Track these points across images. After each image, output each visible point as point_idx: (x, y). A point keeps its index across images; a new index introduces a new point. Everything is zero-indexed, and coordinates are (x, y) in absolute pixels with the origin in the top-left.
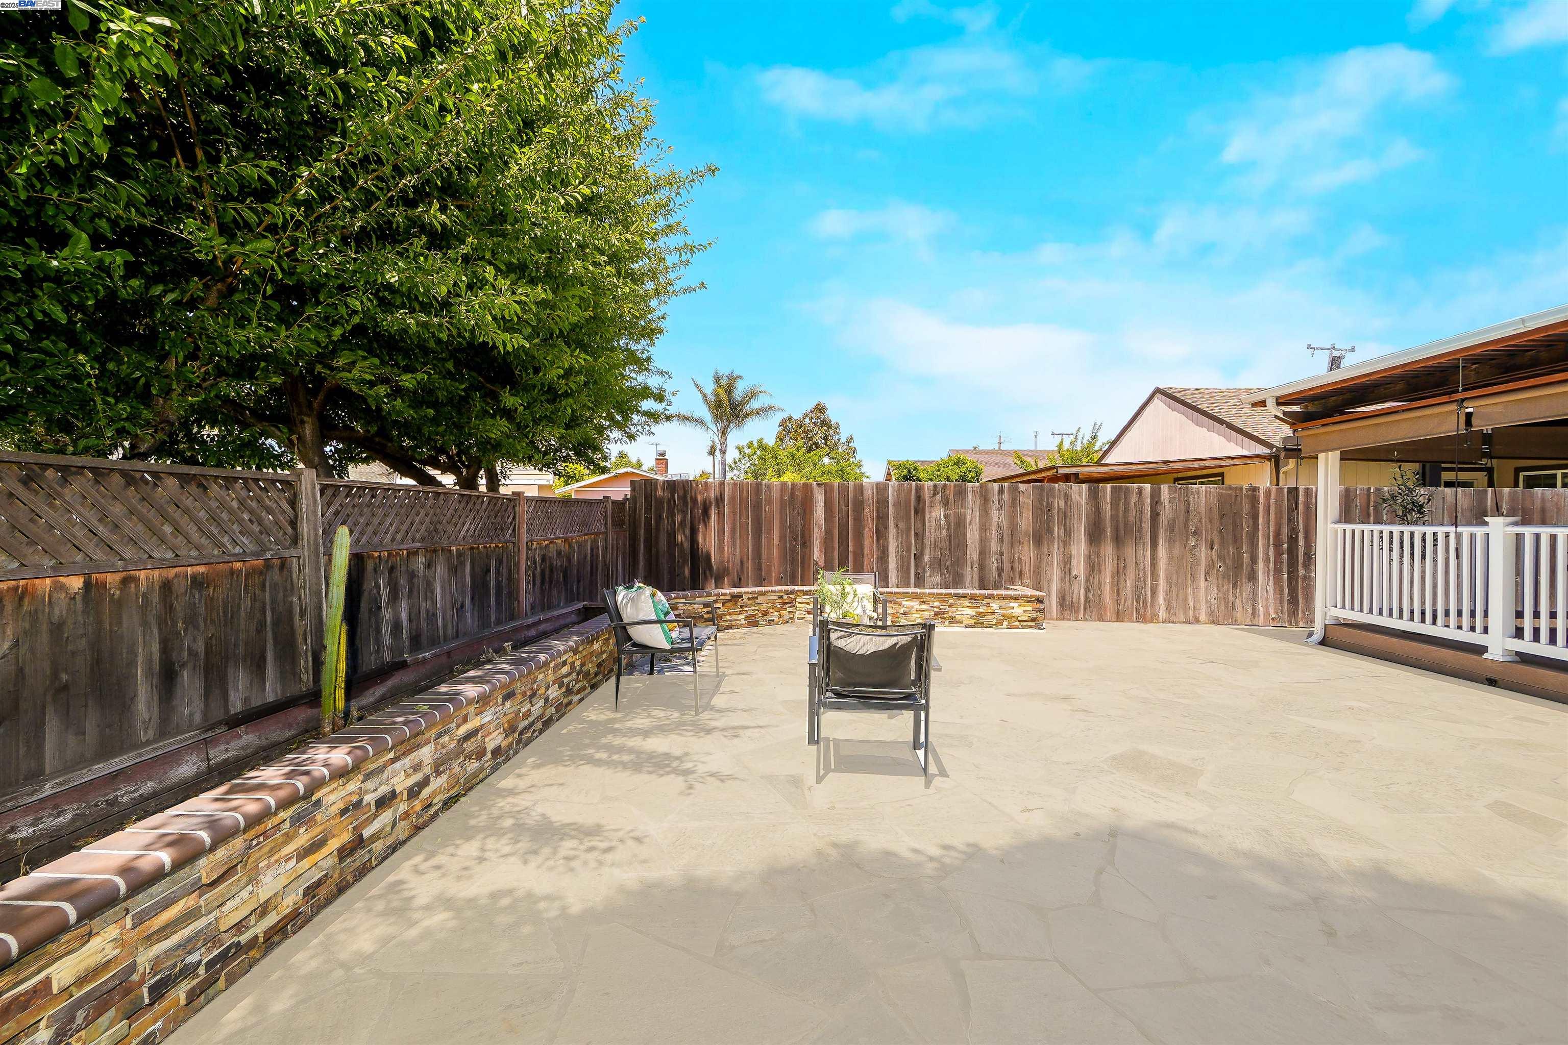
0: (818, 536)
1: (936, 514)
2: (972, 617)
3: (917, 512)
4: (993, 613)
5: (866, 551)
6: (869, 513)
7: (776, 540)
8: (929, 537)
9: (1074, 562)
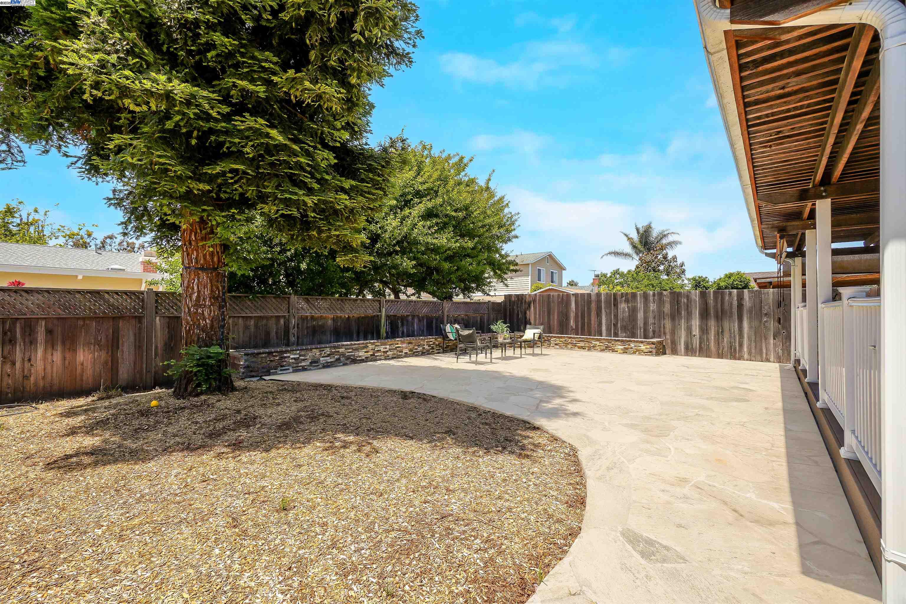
0: (572, 315)
1: (623, 306)
2: (622, 350)
3: (614, 305)
4: (632, 348)
5: (593, 322)
6: (593, 306)
7: (556, 317)
8: (620, 316)
9: (694, 328)
